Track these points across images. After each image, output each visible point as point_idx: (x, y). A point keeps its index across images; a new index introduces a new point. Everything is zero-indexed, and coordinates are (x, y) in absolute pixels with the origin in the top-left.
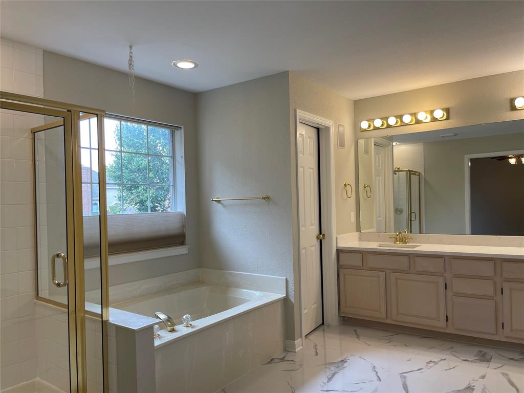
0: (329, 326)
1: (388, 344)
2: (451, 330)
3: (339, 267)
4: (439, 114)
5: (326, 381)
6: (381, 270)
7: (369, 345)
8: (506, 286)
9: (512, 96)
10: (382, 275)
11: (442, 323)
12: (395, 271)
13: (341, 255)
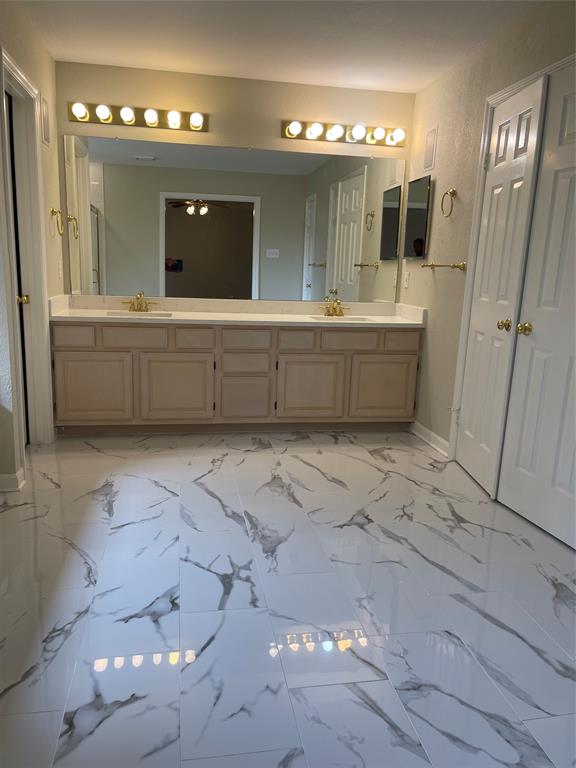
0: (39, 445)
1: (147, 452)
2: (219, 420)
3: (54, 349)
4: (197, 120)
5: (108, 516)
6: (126, 350)
7: (125, 458)
8: (282, 360)
9: (286, 118)
10: (128, 357)
11: (209, 413)
12: (146, 351)
13: (57, 330)
